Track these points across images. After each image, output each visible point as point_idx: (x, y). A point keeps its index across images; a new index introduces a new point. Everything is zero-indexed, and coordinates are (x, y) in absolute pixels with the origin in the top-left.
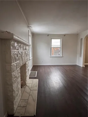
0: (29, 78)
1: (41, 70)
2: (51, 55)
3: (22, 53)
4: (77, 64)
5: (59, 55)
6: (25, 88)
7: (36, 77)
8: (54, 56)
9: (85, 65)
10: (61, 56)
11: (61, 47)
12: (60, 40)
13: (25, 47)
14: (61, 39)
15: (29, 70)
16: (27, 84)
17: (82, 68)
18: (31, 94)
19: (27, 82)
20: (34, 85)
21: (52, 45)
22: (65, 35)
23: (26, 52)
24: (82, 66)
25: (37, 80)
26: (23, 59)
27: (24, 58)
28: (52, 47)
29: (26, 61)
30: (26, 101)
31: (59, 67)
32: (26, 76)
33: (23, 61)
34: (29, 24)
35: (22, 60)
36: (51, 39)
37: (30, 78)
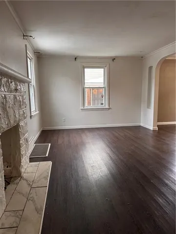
0: (28, 160)
1: (60, 141)
2: (84, 106)
3: (5, 98)
4: (142, 125)
5: (102, 104)
6: (17, 184)
7: (47, 155)
8: (92, 107)
9: (158, 126)
10: (107, 107)
11: (106, 85)
12: (103, 69)
13: (16, 84)
14: (106, 68)
15: (27, 141)
16: (24, 175)
17: (152, 132)
18: (31, 196)
19: (23, 170)
20: (41, 175)
21: (86, 81)
22: (114, 59)
23: (19, 98)
24: (151, 128)
25: (50, 163)
26: (7, 113)
27: (12, 112)
28: (86, 86)
29: (19, 120)
30: (18, 214)
31: (102, 133)
32: (20, 156)
33: (8, 118)
34: (25, 30)
35: (7, 116)
36: (84, 68)
37: (32, 160)
